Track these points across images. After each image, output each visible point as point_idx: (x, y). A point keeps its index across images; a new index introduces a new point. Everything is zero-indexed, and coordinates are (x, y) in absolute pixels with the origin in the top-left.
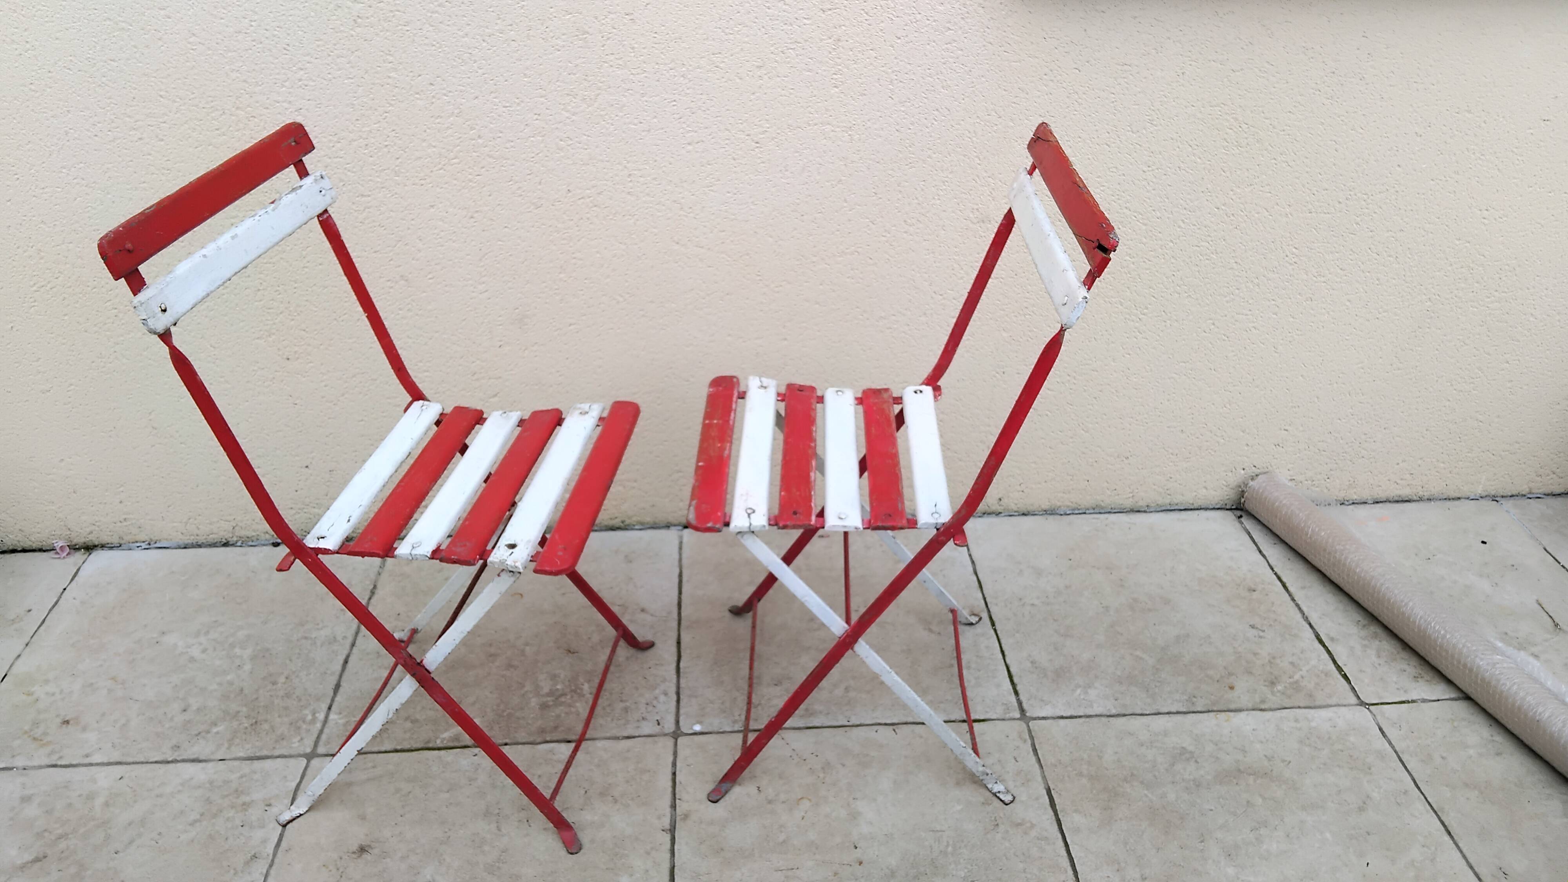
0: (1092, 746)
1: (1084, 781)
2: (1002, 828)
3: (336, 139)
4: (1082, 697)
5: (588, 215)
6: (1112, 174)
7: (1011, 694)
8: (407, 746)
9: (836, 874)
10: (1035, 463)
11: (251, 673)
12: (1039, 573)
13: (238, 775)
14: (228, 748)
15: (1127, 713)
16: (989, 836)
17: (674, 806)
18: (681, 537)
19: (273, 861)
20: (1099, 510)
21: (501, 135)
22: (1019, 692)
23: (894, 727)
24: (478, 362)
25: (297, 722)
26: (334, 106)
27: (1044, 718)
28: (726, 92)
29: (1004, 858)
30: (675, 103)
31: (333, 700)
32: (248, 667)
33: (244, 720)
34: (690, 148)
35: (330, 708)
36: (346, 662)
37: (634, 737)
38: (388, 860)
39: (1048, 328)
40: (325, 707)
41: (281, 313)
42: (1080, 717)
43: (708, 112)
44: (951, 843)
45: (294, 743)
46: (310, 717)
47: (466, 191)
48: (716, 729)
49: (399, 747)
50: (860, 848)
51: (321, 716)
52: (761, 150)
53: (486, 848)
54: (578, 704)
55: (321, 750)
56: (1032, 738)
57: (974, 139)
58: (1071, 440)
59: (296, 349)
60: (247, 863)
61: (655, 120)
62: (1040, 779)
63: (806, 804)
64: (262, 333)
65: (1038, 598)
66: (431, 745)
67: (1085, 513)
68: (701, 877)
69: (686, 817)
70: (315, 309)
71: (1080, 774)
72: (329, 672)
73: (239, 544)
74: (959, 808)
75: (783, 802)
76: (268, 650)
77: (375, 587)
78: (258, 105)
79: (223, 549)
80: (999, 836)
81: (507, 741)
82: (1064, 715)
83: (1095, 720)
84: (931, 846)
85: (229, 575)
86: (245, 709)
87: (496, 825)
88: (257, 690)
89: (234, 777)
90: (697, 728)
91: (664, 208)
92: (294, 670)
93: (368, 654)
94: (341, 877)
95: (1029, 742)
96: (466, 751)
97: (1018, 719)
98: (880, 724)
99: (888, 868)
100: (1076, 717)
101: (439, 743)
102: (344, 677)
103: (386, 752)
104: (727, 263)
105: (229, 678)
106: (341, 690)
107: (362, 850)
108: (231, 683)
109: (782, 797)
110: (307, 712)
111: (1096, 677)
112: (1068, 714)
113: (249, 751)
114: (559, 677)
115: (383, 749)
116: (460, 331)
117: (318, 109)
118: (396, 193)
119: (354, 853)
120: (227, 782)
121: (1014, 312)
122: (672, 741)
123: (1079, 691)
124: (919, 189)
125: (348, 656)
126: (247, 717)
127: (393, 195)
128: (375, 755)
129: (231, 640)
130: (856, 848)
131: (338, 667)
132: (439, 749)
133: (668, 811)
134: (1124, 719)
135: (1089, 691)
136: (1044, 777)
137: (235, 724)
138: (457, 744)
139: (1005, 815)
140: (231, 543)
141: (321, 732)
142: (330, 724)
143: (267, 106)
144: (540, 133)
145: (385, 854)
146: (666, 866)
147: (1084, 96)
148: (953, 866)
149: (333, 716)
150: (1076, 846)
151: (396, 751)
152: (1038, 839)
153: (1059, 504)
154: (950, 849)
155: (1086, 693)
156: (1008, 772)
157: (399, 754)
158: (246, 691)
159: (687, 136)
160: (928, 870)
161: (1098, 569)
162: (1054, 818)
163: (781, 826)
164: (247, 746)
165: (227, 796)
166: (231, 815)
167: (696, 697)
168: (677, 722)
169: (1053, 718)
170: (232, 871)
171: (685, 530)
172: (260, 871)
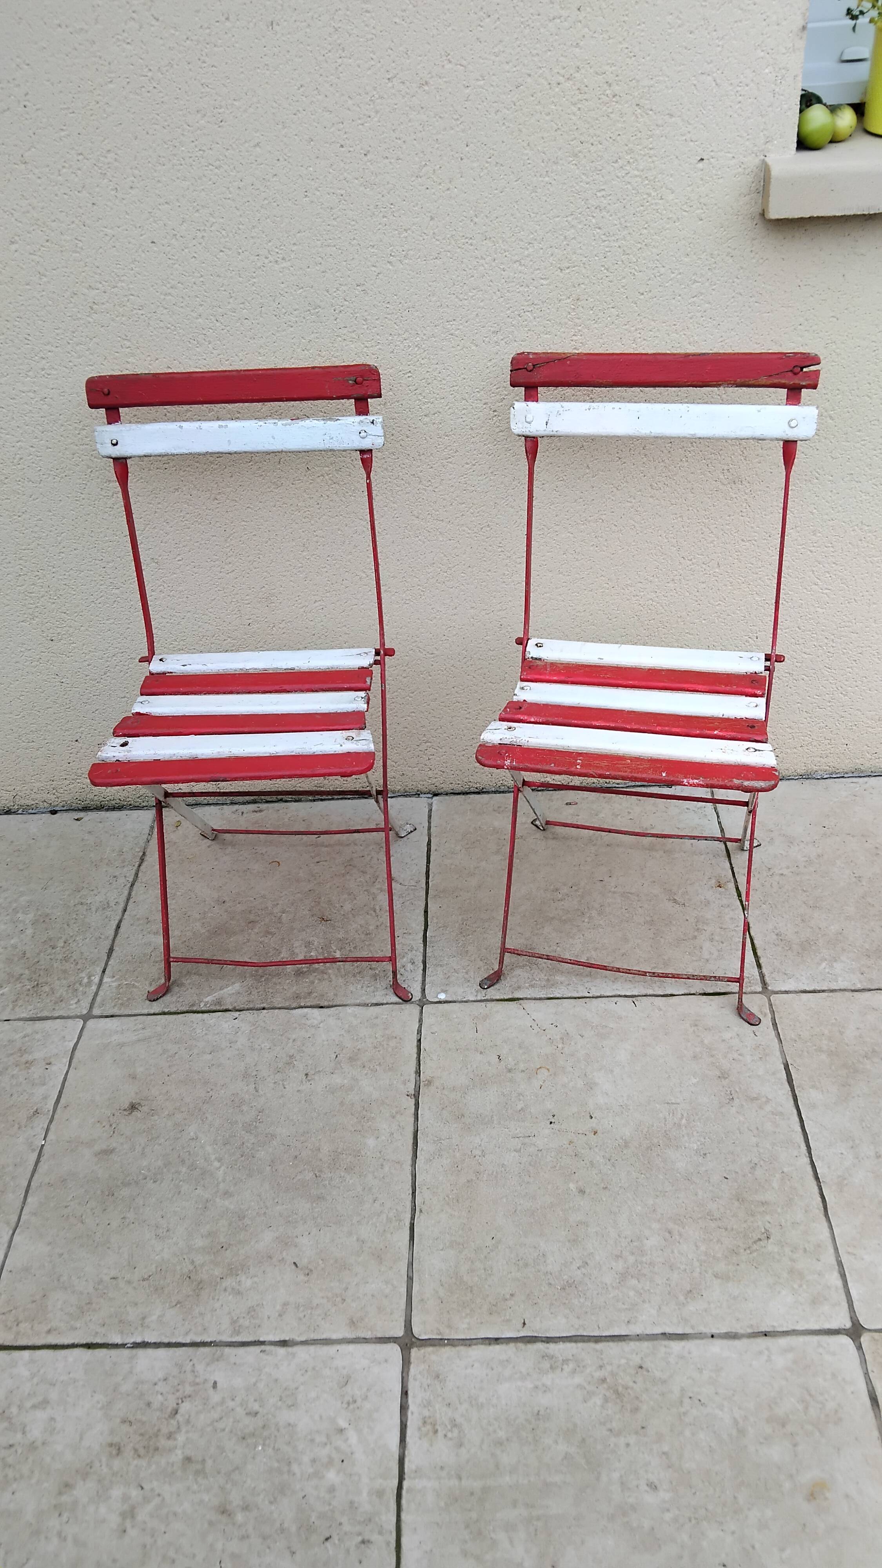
0: (834, 1021)
1: (823, 1057)
2: (736, 1101)
3: (81, 427)
4: (827, 970)
5: (328, 493)
6: (874, 427)
7: (753, 967)
8: (173, 1010)
9: (571, 1142)
10: (790, 727)
11: (33, 937)
12: (790, 841)
13: (22, 1034)
14: (13, 1009)
15: (873, 988)
16: (723, 1110)
17: (418, 1072)
18: (431, 805)
19: (53, 1116)
20: (859, 774)
21: (239, 415)
22: (763, 965)
23: (634, 999)
24: (229, 639)
25: (74, 984)
26: (77, 393)
27: (786, 992)
28: (461, 361)
29: (738, 1132)
30: (410, 375)
31: (106, 964)
32: (29, 931)
33: (27, 983)
34: (427, 419)
35: (104, 971)
36: (118, 927)
37: (382, 1004)
38: (156, 1117)
39: (805, 591)
40: (99, 970)
41: (42, 597)
42: (823, 991)
43: (444, 382)
44: (685, 1115)
45: (72, 1005)
46: (86, 980)
47: (208, 473)
48: (460, 999)
49: (166, 1010)
50: (596, 1118)
51: (96, 979)
52: (500, 418)
53: (245, 1108)
54: (330, 971)
55: (96, 1011)
56: (773, 1012)
57: (724, 396)
58: (828, 704)
59: (59, 630)
60: (30, 1118)
61: (391, 393)
62: (778, 1053)
63: (543, 1074)
64: (26, 616)
65: (788, 868)
66: (195, 1008)
67: (843, 777)
68: (443, 1142)
69: (429, 1083)
70: (74, 593)
71: (820, 1050)
72: (103, 937)
73: (20, 812)
74: (694, 1081)
75: (523, 1071)
76: (47, 915)
77: (144, 854)
78: (4, 395)
79: (6, 816)
80: (734, 1110)
81: (264, 1005)
82: (807, 989)
83: (838, 994)
84: (665, 1118)
85: (12, 842)
86: (27, 972)
87: (254, 1086)
88: (38, 954)
89: (17, 1036)
90: (442, 996)
91: (403, 482)
92: (72, 934)
93: (138, 919)
94: (114, 1132)
95: (770, 1016)
96: (227, 1014)
97: (760, 993)
98: (620, 996)
99: (622, 1138)
100: (819, 991)
101: (202, 1007)
102: (117, 942)
103: (154, 1014)
104: (468, 535)
105: (12, 942)
106: (114, 954)
107: (133, 1107)
108: (15, 947)
109: (522, 1066)
110: (83, 975)
111: (844, 950)
112: (811, 989)
113: (32, 1012)
114: (313, 944)
115: (152, 1012)
116: (210, 610)
117: (62, 398)
118: (141, 478)
119: (125, 1110)
120: (11, 1041)
121: (768, 576)
122: (419, 1008)
123: (824, 964)
124: (665, 451)
125: (120, 921)
126: (30, 980)
127: (138, 480)
128: (145, 1017)
129: (15, 905)
130: (592, 1117)
131: (112, 933)
132: (203, 1012)
133: (413, 1076)
134: (868, 994)
135: (835, 964)
136: (782, 1052)
137: (19, 985)
138: (218, 1008)
139: (740, 1088)
140: (12, 811)
141: (96, 994)
142: (104, 987)
143: (14, 396)
144: (276, 412)
145: (153, 1112)
146: (411, 1129)
147: (843, 346)
148: (686, 1138)
149: (106, 979)
150: (811, 1122)
151: (164, 1013)
152: (773, 1113)
153: (815, 768)
154: (684, 1121)
155: (832, 966)
156: (747, 1046)
157: (166, 1016)
158: (28, 955)
159: (423, 407)
160: (661, 1142)
161: (853, 836)
162: (790, 1093)
163: (520, 1094)
164: (30, 1008)
165: (12, 1054)
166: (15, 1072)
167: (441, 966)
168: (423, 990)
169: (796, 992)
170: (17, 1126)
171: (435, 798)
172: (41, 1126)
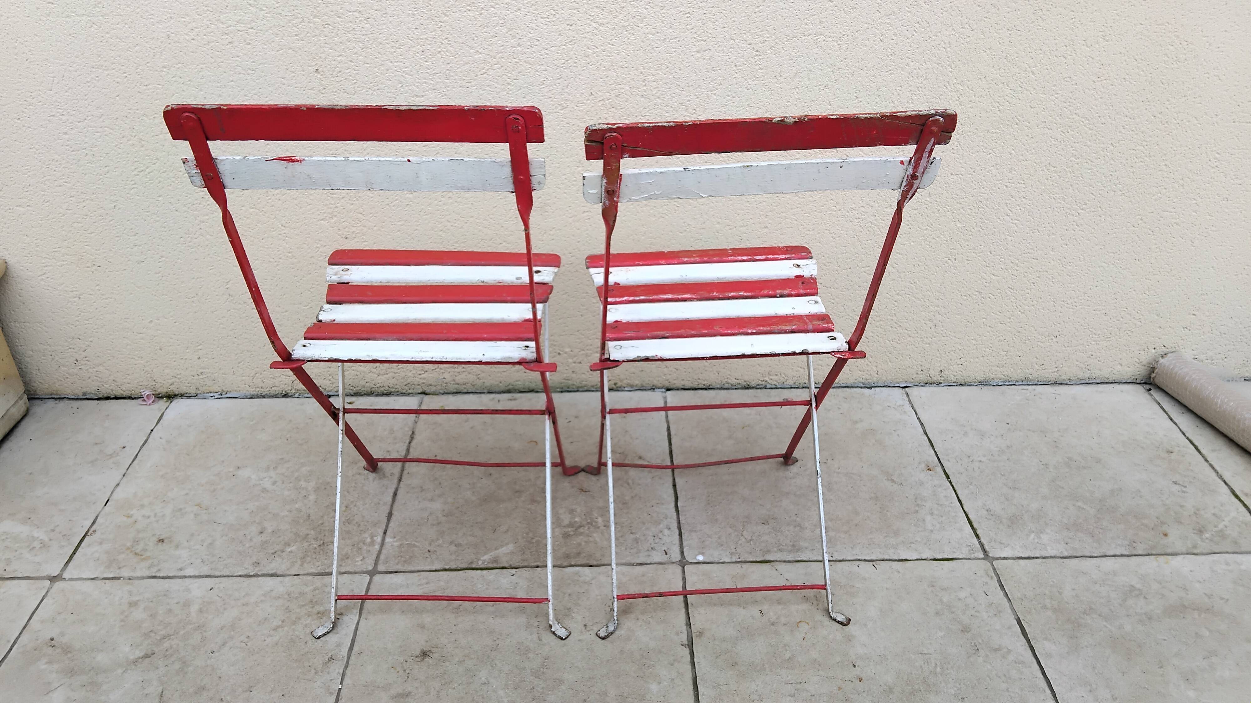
0: (1052, 583)
1: (1049, 613)
2: (982, 652)
3: (397, 46)
4: (1036, 541)
5: (606, 116)
6: (1066, 83)
7: (973, 537)
8: (454, 567)
9: (840, 689)
10: (975, 340)
11: (316, 502)
12: (982, 435)
13: (312, 588)
14: (301, 565)
15: (1078, 555)
16: (972, 659)
17: (689, 624)
18: (665, 398)
19: (347, 663)
20: (1027, 382)
21: (537, 43)
22: (980, 535)
23: (874, 563)
24: (504, 244)
25: (358, 544)
26: (398, 15)
27: (1005, 558)
28: (734, 6)
29: (988, 678)
30: (688, 15)
31: (387, 526)
32: (312, 497)
33: (313, 542)
34: (698, 55)
35: (385, 533)
36: (395, 494)
37: (646, 564)
38: (447, 664)
39: (998, 220)
40: (381, 531)
41: (343, 198)
42: (1037, 558)
43: (717, 23)
44: (939, 664)
45: (358, 561)
46: (369, 540)
47: (505, 93)
48: (716, 560)
49: (447, 567)
50: (858, 666)
51: (379, 539)
52: (760, 57)
53: (531, 655)
54: (595, 535)
55: (381, 568)
56: (998, 575)
57: (949, 49)
58: (1008, 320)
59: (354, 229)
60: (326, 664)
61: (671, 31)
62: (1010, 611)
63: (804, 627)
64: (325, 215)
65: (984, 456)
66: (474, 566)
67: (1014, 385)
68: (721, 687)
69: (701, 634)
70: (372, 195)
71: (1045, 607)
72: (382, 503)
73: (297, 395)
74: (941, 634)
75: (784, 624)
76: (328, 483)
77: (413, 433)
78: (332, 13)
79: (283, 399)
80: (980, 660)
81: (538, 564)
82: (1023, 556)
83: (1051, 560)
84: (921, 667)
85: (290, 421)
86: (312, 532)
87: (537, 635)
88: (322, 517)
89: (308, 589)
90: (700, 558)
91: (671, 109)
92: (352, 500)
93: (413, 488)
94: (408, 677)
95: (995, 578)
96: (505, 571)
97: (982, 559)
98: (860, 560)
99: (885, 685)
100: (1033, 558)
101: (480, 564)
102: (395, 507)
103: (436, 571)
104: (722, 159)
105: (297, 506)
106: (393, 518)
107: (425, 654)
108: (299, 510)
109: (783, 620)
110: (366, 535)
111: (1046, 524)
112: (1026, 555)
113: (320, 568)
114: (576, 511)
115: (434, 568)
116: (491, 216)
117: (383, 18)
118: (445, 95)
119: (417, 657)
120: (302, 594)
121: (969, 206)
122: (680, 568)
123: (1032, 536)
124: (895, 93)
125: (396, 490)
126: (316, 539)
127: (442, 96)
128: (428, 573)
129: (296, 474)
130: (855, 666)
131: (389, 499)
132: (482, 569)
133: (684, 628)
134: (1076, 560)
135: (1042, 536)
136: (1013, 609)
137: (306, 544)
138: (495, 565)
139: (983, 641)
140: (290, 395)
141: (380, 553)
142: (387, 546)
143: (340, 15)
144: (570, 42)
145: (443, 659)
146: (689, 676)
147: (1048, 13)
148: (943, 684)
149: (388, 540)
150: (1050, 669)
151: (445, 570)
152: (1016, 663)
153: (992, 376)
154: (938, 670)
155: (1039, 538)
156: (981, 604)
157: (448, 572)
158: (312, 517)
159: (697, 44)
160: (921, 688)
161: (1033, 432)
162: (1027, 644)
163: (785, 645)
164: (317, 564)
165: (305, 605)
166: (308, 622)
167: (695, 531)
168: (682, 553)
169: (1014, 559)
170: (313, 671)
171: (669, 392)
172: (337, 671)
